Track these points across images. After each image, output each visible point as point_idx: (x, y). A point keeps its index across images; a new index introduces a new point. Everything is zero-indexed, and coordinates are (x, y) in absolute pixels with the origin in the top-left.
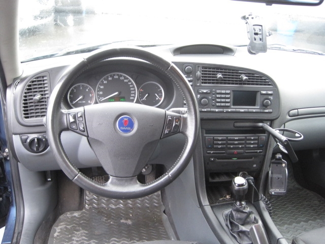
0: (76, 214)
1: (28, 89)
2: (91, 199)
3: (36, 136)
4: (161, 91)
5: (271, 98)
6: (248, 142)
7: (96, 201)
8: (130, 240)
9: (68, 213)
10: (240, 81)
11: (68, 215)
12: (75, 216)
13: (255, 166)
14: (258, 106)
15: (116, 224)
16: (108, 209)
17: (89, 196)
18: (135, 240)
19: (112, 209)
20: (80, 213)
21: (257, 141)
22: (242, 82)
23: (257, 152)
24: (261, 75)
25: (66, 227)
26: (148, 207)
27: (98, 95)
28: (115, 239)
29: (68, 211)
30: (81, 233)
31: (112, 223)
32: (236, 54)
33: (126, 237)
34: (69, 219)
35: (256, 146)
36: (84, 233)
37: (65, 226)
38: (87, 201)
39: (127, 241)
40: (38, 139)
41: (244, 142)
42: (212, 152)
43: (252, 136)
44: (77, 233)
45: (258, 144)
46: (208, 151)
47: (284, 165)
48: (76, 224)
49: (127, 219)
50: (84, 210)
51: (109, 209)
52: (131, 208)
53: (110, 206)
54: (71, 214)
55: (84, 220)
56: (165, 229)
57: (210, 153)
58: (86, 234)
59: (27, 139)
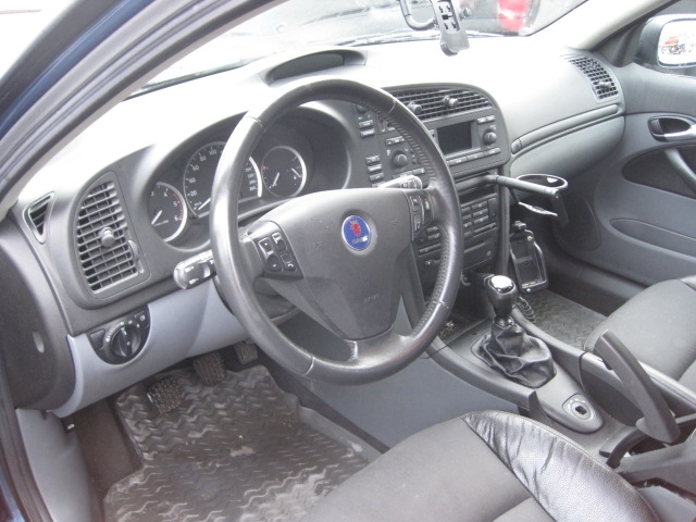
0: (135, 480)
1: (82, 222)
2: (148, 438)
3: (122, 323)
4: (297, 160)
5: (493, 127)
6: (475, 214)
7: (158, 438)
8: (281, 480)
9: (117, 485)
10: (444, 108)
11: (119, 488)
12: (136, 485)
13: (489, 253)
14: (476, 146)
15: (228, 465)
16: (190, 443)
17: (140, 433)
18: (287, 476)
19: (198, 440)
20: (142, 475)
21: (486, 210)
22: (446, 109)
23: (489, 229)
24: (459, 89)
25: (133, 515)
26: (261, 409)
27: (190, 198)
28: (252, 491)
29: (116, 482)
30: (177, 511)
31: (218, 465)
32: (369, 61)
33: (266, 479)
34: (126, 496)
35: (487, 217)
36: (182, 507)
37: (129, 513)
38: (140, 445)
39: (276, 484)
40: (128, 328)
41: (469, 216)
42: (426, 249)
43: (479, 202)
44: (169, 513)
45: (488, 213)
46: (421, 251)
47: (530, 238)
48: (150, 499)
49: (238, 447)
50: (146, 466)
51: (193, 442)
52: (233, 424)
53: (190, 435)
54: (123, 484)
55: (159, 484)
56: (322, 435)
57: (424, 253)
58: (186, 507)
59: (103, 336)
